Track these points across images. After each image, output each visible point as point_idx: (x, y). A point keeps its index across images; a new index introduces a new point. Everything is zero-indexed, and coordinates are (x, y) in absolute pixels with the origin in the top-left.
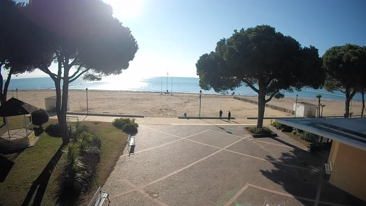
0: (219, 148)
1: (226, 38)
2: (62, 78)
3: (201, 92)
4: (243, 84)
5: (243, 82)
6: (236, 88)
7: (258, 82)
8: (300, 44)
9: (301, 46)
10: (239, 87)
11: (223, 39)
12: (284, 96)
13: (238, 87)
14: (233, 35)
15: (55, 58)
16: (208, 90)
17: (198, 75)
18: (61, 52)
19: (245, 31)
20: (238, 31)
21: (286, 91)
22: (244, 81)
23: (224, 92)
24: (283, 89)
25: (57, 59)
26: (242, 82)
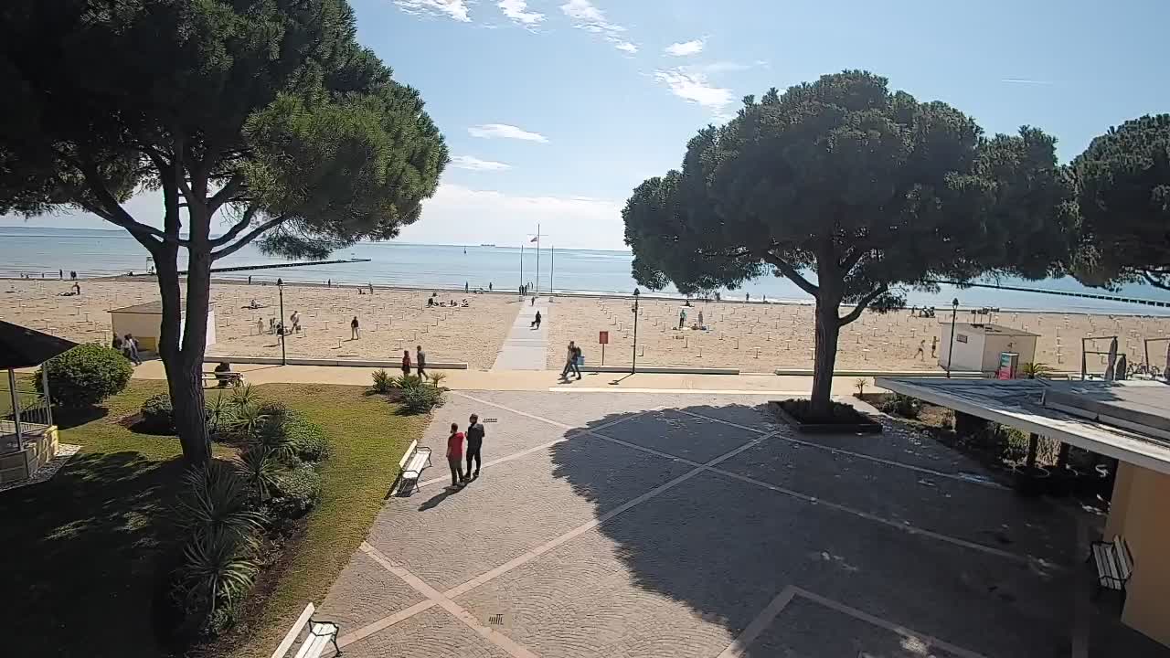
0: (695, 464)
1: (718, 127)
2: (183, 243)
3: (637, 292)
4: (767, 268)
5: (768, 261)
6: (745, 280)
7: (815, 261)
8: (978, 128)
9: (981, 133)
10: (752, 278)
11: (708, 128)
12: (904, 304)
13: (749, 279)
14: (741, 112)
15: (146, 171)
16: (658, 288)
17: (628, 243)
18: (170, 152)
19: (779, 98)
20: (758, 101)
21: (910, 287)
22: (769, 259)
23: (707, 294)
24: (900, 283)
25: (155, 177)
26: (763, 262)
